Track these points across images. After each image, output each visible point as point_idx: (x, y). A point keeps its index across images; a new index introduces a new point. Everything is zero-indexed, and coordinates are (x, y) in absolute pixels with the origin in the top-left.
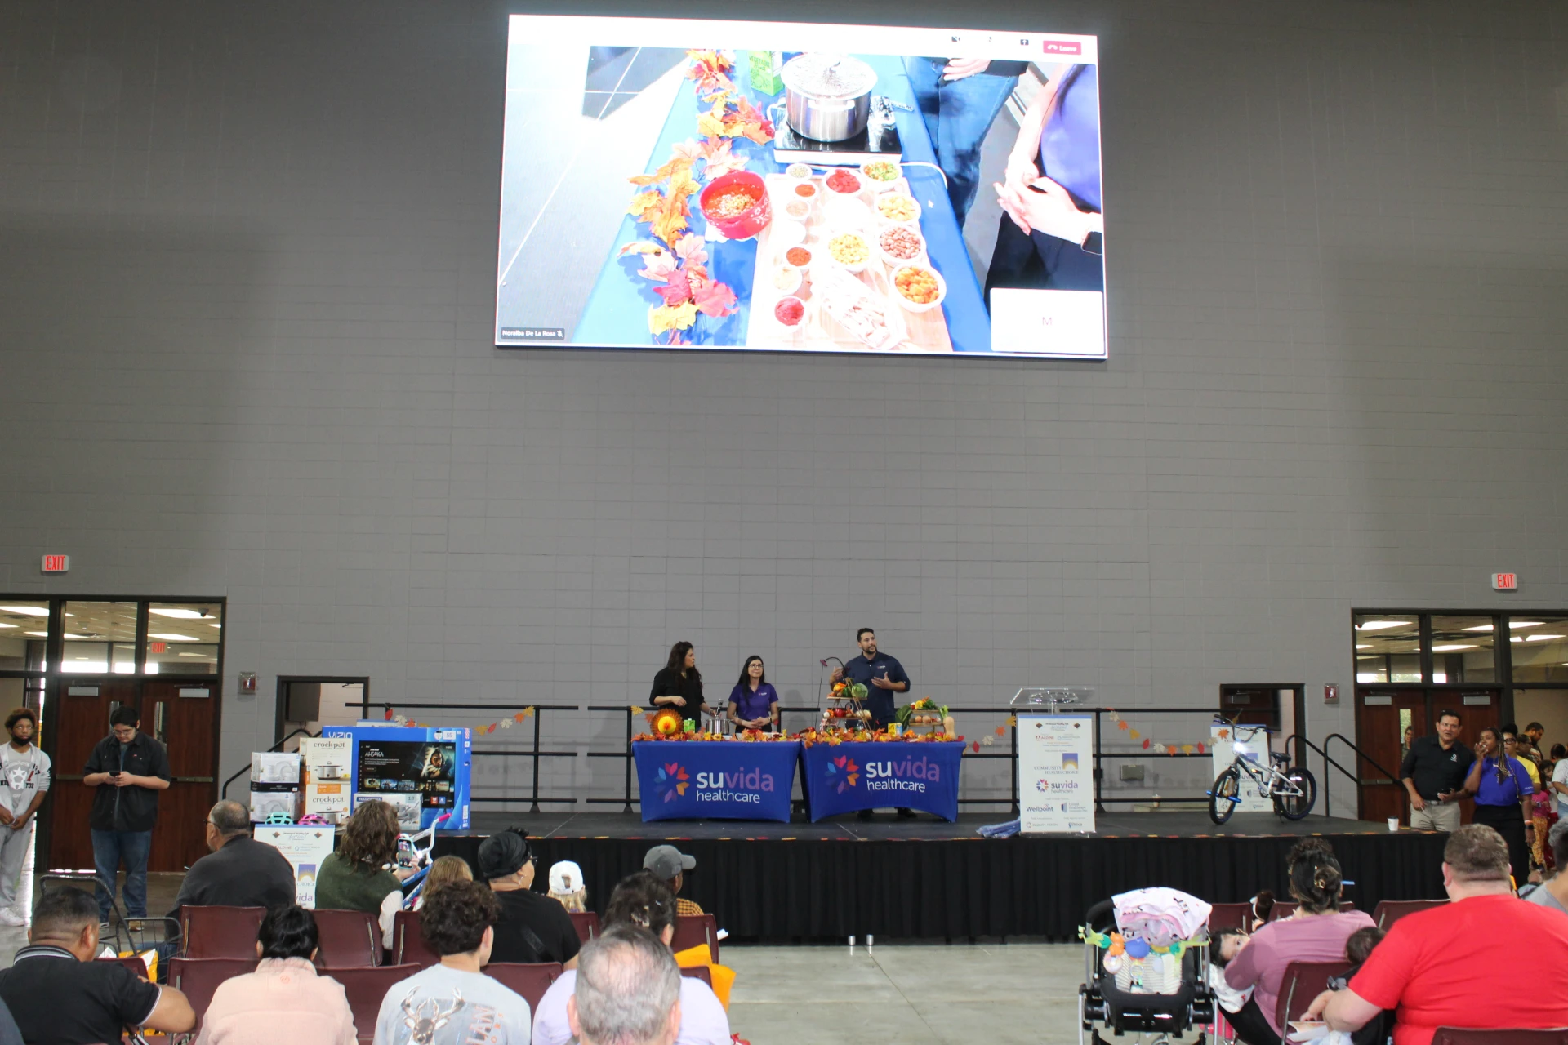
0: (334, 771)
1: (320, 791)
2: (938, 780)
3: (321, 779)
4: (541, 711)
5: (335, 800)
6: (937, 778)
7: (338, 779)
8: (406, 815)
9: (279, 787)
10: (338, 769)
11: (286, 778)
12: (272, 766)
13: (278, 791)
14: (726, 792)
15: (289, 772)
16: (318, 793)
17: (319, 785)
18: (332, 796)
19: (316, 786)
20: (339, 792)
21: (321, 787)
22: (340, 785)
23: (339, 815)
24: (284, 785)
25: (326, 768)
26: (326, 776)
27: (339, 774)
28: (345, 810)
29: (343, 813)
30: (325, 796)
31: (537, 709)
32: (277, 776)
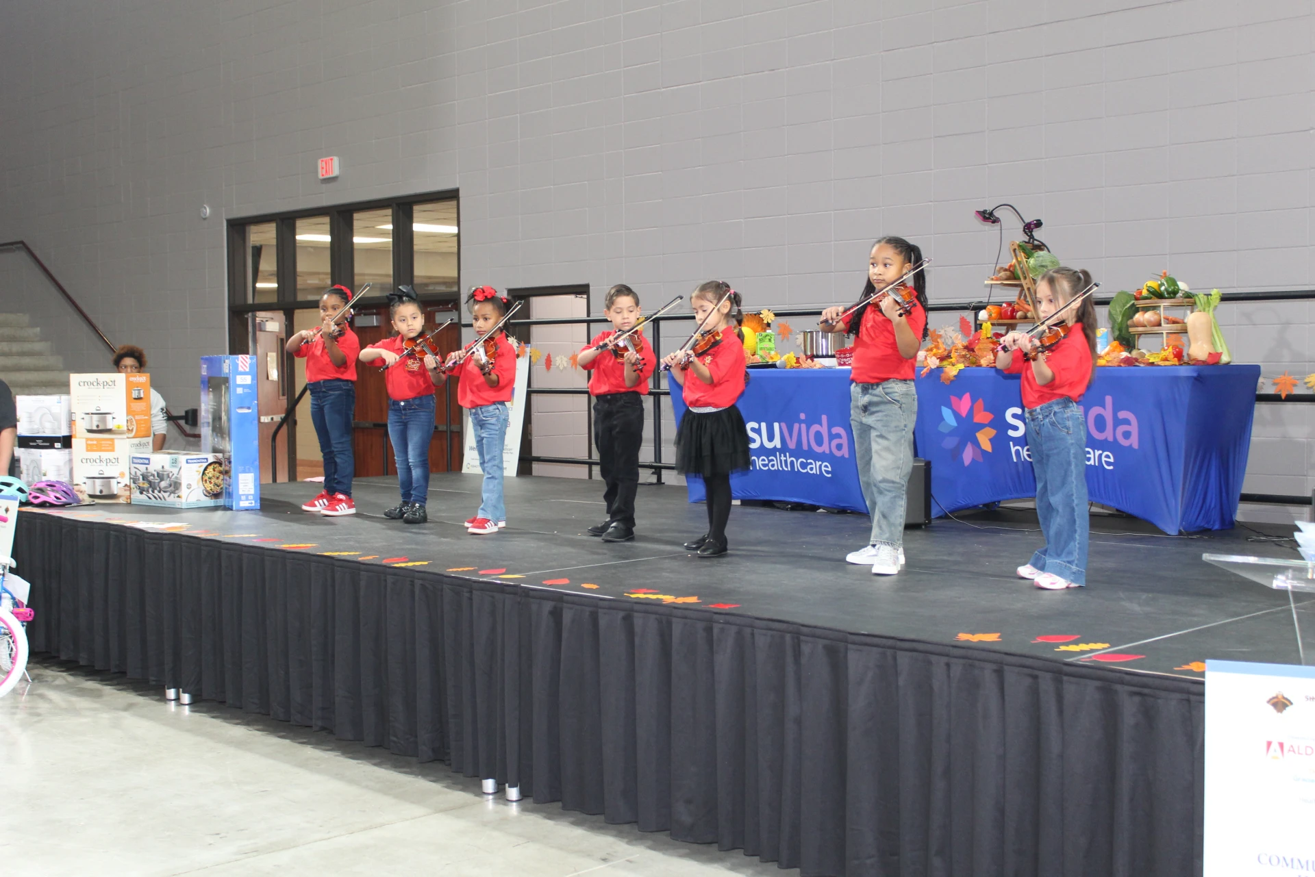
0: (104, 421)
1: (90, 448)
2: (1136, 446)
3: (90, 431)
4: (662, 323)
5: (109, 461)
6: (1134, 442)
7: (109, 431)
8: (170, 485)
9: (39, 442)
10: (109, 417)
11: (47, 431)
12: (30, 413)
13: (38, 447)
14: (785, 456)
15: (50, 422)
16: (88, 450)
17: (87, 439)
18: (105, 455)
19: (84, 440)
20: (113, 450)
21: (89, 442)
22: (112, 440)
23: (114, 482)
24: (45, 439)
25: (95, 417)
26: (95, 428)
27: (110, 425)
28: (122, 475)
29: (119, 480)
30: (95, 455)
31: (656, 321)
32: (36, 427)
